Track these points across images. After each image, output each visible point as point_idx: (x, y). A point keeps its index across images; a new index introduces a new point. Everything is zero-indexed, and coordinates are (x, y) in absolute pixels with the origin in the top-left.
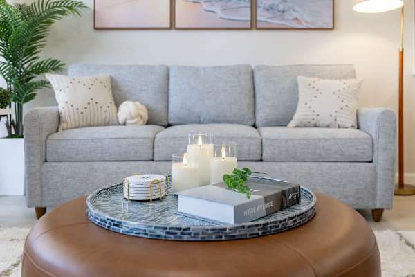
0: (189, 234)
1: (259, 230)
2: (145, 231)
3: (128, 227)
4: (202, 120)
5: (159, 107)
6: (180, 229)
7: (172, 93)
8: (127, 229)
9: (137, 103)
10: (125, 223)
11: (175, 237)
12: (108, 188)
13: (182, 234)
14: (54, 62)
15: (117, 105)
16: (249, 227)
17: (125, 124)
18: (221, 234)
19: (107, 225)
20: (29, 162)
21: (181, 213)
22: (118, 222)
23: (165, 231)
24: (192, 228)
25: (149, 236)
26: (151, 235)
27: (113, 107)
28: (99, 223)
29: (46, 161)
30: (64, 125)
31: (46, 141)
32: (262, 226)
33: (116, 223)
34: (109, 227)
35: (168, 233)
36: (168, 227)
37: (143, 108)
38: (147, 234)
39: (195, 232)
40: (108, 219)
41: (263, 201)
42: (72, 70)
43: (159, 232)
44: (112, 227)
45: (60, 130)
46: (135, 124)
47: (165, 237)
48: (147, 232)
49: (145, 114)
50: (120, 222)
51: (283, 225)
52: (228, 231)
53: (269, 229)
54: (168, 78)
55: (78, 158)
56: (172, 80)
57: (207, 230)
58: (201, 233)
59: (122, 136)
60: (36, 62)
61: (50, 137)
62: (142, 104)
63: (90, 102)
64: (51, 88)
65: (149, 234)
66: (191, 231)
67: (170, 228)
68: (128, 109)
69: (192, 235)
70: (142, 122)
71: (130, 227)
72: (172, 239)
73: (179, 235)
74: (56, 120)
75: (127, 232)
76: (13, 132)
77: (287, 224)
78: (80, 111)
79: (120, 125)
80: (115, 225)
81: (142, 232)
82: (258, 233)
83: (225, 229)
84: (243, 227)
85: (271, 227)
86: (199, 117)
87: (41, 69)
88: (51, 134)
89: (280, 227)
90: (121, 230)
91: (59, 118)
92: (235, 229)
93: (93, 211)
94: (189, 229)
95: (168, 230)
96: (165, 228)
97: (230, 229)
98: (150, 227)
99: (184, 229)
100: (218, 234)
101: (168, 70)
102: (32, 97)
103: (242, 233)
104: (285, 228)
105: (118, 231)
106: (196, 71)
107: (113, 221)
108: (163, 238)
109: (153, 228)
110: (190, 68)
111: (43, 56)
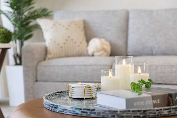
0: (95, 113)
1: (140, 114)
2: (70, 110)
3: (61, 109)
4: (154, 53)
5: (120, 43)
6: (89, 110)
7: (130, 31)
8: (61, 110)
9: (103, 40)
10: (59, 106)
11: (87, 115)
12: (62, 92)
13: (91, 113)
14: (44, 10)
15: (88, 41)
16: (133, 111)
17: (93, 55)
18: (114, 114)
19: (51, 108)
20: (26, 82)
21: (99, 105)
22: (56, 106)
23: (81, 111)
24: (96, 109)
25: (72, 114)
26: (73, 113)
27: (84, 42)
28: (47, 107)
29: (37, 81)
30: (49, 56)
31: (36, 67)
32: (142, 112)
33: (55, 106)
34: (52, 109)
35: (82, 112)
36: (82, 108)
37: (108, 43)
38: (71, 113)
39: (99, 112)
40: (51, 104)
41: (151, 98)
42: (57, 15)
43: (77, 111)
44: (53, 109)
45: (47, 59)
46: (100, 55)
47: (81, 114)
48: (71, 111)
49: (108, 48)
50: (57, 106)
51: (159, 113)
52: (119, 113)
53: (148, 114)
54: (127, 19)
55: (58, 79)
56: (131, 21)
57: (106, 111)
58: (101, 113)
59: (88, 64)
60: (33, 10)
61: (40, 64)
62: (107, 40)
63: (68, 38)
64: (41, 29)
65: (72, 112)
66: (95, 111)
67: (84, 109)
68: (95, 44)
69: (97, 114)
70: (105, 54)
71: (62, 108)
72: (85, 116)
73: (89, 113)
74: (44, 53)
75: (61, 111)
76: (18, 61)
77: (162, 112)
78: (60, 45)
79: (89, 56)
80: (55, 108)
81: (68, 111)
82: (140, 116)
83: (117, 111)
84: (129, 111)
85: (149, 113)
86: (152, 50)
87: (35, 16)
88: (40, 61)
89: (157, 114)
90: (58, 110)
91: (46, 51)
92: (124, 112)
93: (45, 100)
94: (94, 110)
95: (82, 110)
96: (81, 109)
97: (120, 112)
98: (72, 108)
99: (92, 110)
100: (112, 114)
101: (128, 13)
102: (30, 36)
103: (128, 115)
104: (161, 115)
105: (56, 111)
106: (150, 13)
107: (53, 105)
108: (80, 115)
109: (74, 109)
110: (145, 11)
111: (36, 6)
